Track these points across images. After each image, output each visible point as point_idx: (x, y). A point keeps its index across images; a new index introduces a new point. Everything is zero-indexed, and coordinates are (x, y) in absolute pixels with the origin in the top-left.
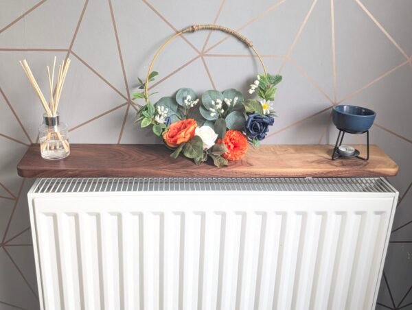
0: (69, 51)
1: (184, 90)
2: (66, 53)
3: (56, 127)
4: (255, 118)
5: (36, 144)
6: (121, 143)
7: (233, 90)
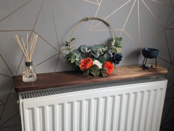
0: (33, 31)
1: (84, 46)
2: (31, 31)
3: (31, 66)
4: (116, 55)
5: (16, 76)
6: (56, 71)
7: (103, 45)
